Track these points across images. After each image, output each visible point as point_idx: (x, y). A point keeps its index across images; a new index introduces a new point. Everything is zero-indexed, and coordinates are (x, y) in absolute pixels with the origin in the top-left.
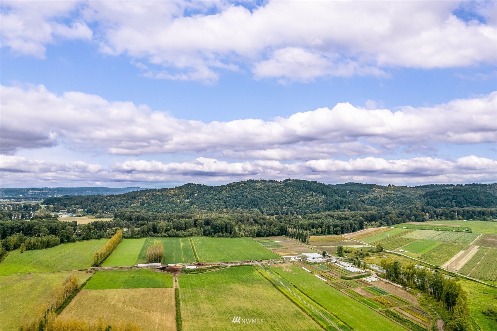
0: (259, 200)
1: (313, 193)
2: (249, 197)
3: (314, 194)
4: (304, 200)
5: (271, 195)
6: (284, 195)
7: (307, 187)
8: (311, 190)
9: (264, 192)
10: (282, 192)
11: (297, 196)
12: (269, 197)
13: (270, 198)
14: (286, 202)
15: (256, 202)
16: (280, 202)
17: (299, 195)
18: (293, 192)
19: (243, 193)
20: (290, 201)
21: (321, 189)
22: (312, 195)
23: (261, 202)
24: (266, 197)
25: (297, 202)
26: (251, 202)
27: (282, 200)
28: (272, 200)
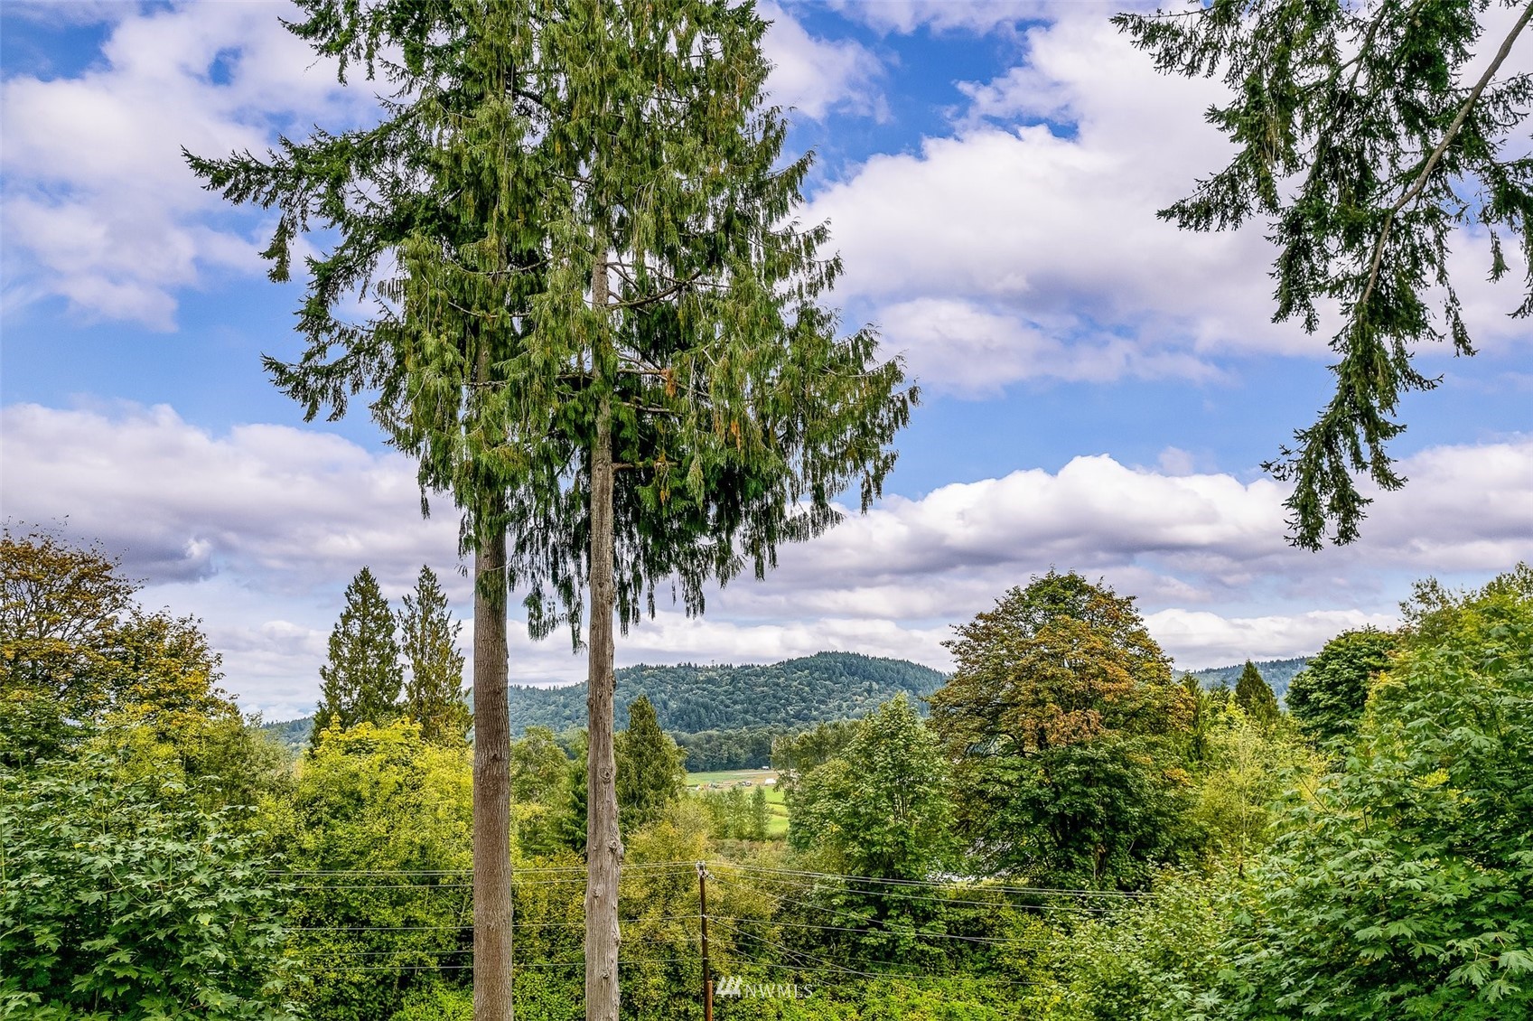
0: (702, 711)
1: (871, 685)
2: (673, 705)
3: (875, 686)
4: (845, 705)
5: (742, 697)
6: (781, 694)
7: (853, 669)
8: (865, 678)
9: (719, 690)
10: (778, 685)
11: (823, 695)
12: (735, 703)
13: (738, 707)
14: (787, 713)
15: (694, 718)
16: (772, 715)
17: (830, 693)
18: (809, 685)
19: (654, 694)
20: (800, 711)
21: (898, 672)
22: (869, 691)
23: (709, 717)
24: (728, 702)
25: (823, 713)
26: (677, 719)
27: (775, 708)
28: (746, 712)
